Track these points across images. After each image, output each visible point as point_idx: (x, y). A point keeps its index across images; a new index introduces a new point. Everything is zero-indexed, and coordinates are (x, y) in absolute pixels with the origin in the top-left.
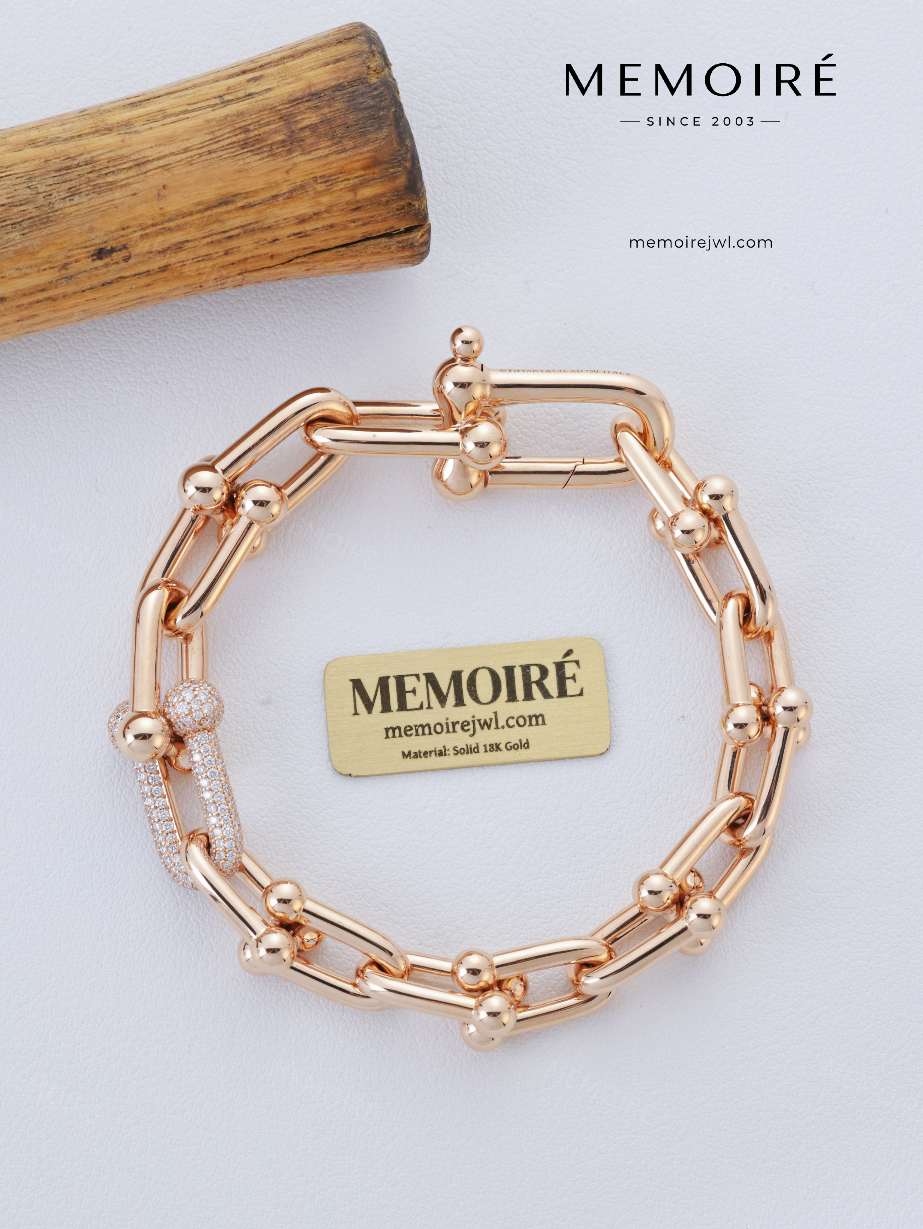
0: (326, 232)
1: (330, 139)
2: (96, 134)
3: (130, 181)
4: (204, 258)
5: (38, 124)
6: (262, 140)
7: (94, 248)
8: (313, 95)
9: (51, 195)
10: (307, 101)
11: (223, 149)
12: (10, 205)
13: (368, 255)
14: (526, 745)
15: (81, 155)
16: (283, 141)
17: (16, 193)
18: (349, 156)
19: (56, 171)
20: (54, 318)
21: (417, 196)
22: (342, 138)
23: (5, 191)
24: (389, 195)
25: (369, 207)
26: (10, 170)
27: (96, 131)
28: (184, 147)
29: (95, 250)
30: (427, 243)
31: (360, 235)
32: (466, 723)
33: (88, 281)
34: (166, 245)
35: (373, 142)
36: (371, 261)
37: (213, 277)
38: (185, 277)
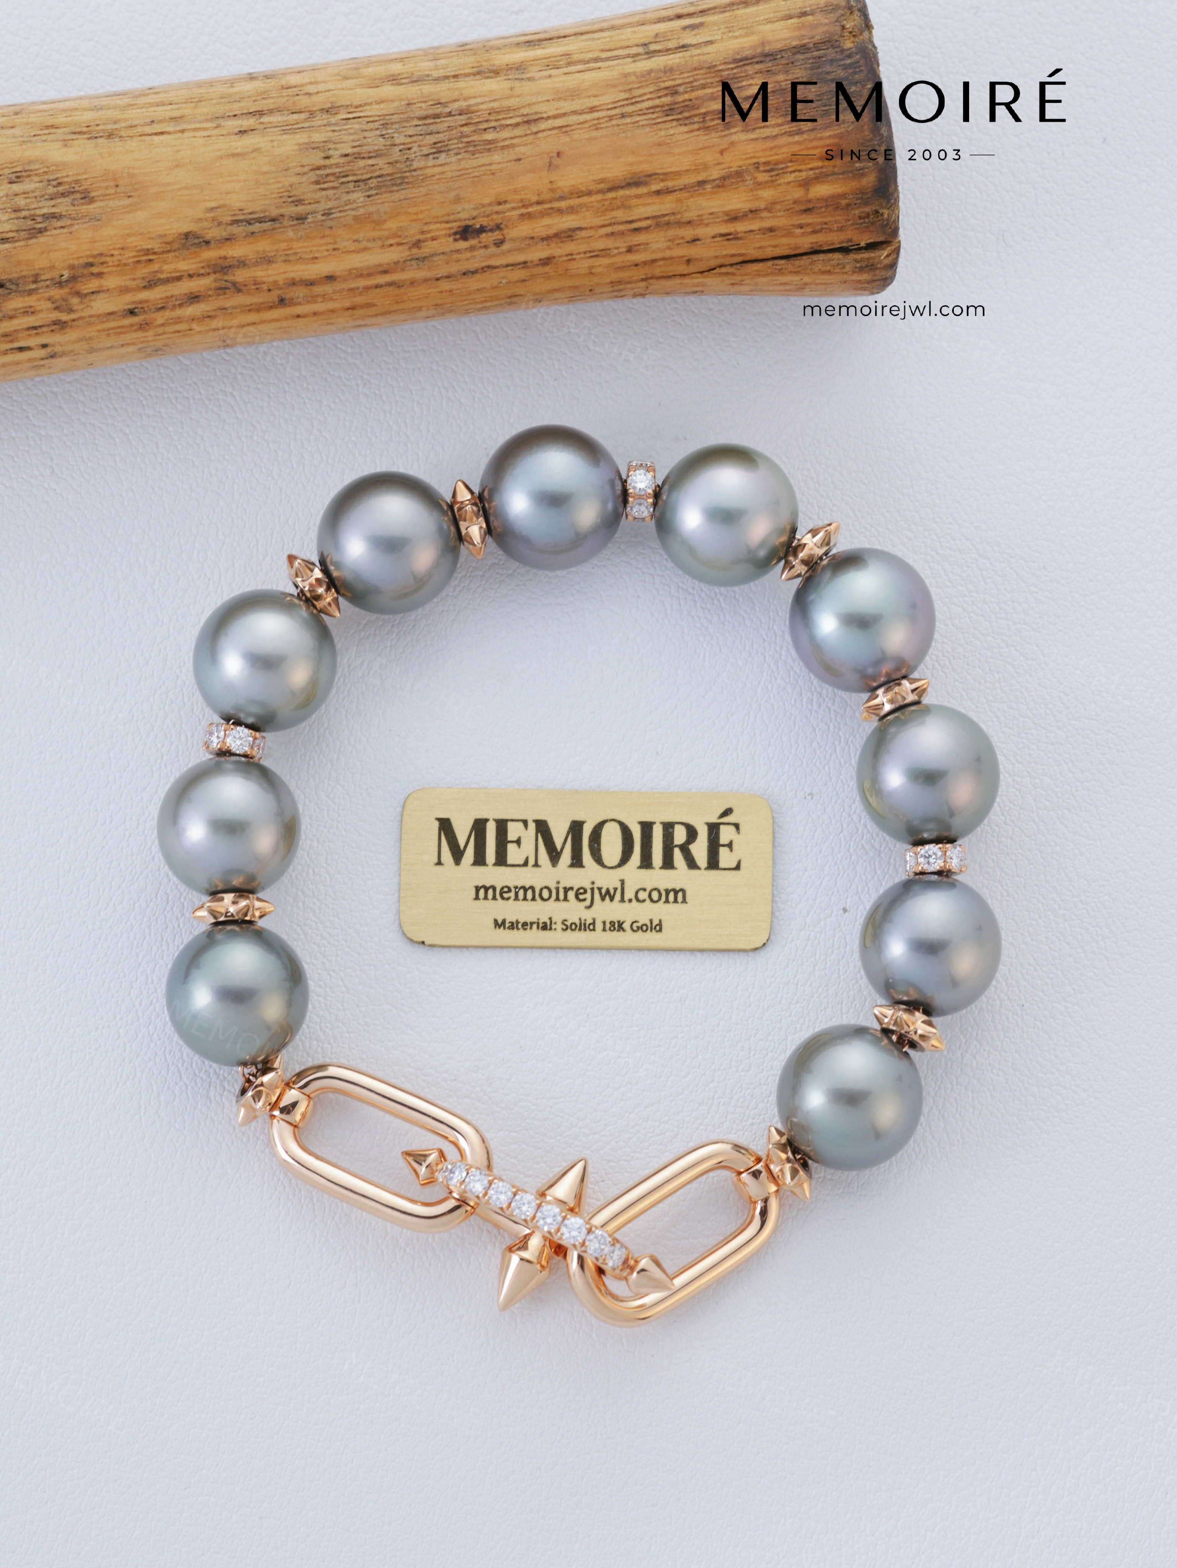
0: (763, 236)
1: (782, 115)
2: (478, 77)
3: (515, 141)
4: (599, 253)
5: (403, 56)
6: (693, 108)
7: (458, 224)
8: (767, 55)
9: (410, 149)
10: (757, 63)
11: (641, 112)
12: (356, 156)
13: (814, 273)
14: (658, 927)
15: (455, 101)
17: (365, 141)
18: (805, 140)
19: (420, 119)
20: (395, 311)
21: (888, 203)
23: (351, 137)
24: (851, 196)
25: (823, 210)
26: (361, 111)
27: (479, 73)
28: (590, 105)
29: (459, 227)
30: (893, 266)
31: (806, 246)
32: (582, 891)
33: (446, 266)
34: (551, 232)
36: (817, 281)
37: (608, 280)
38: (571, 276)
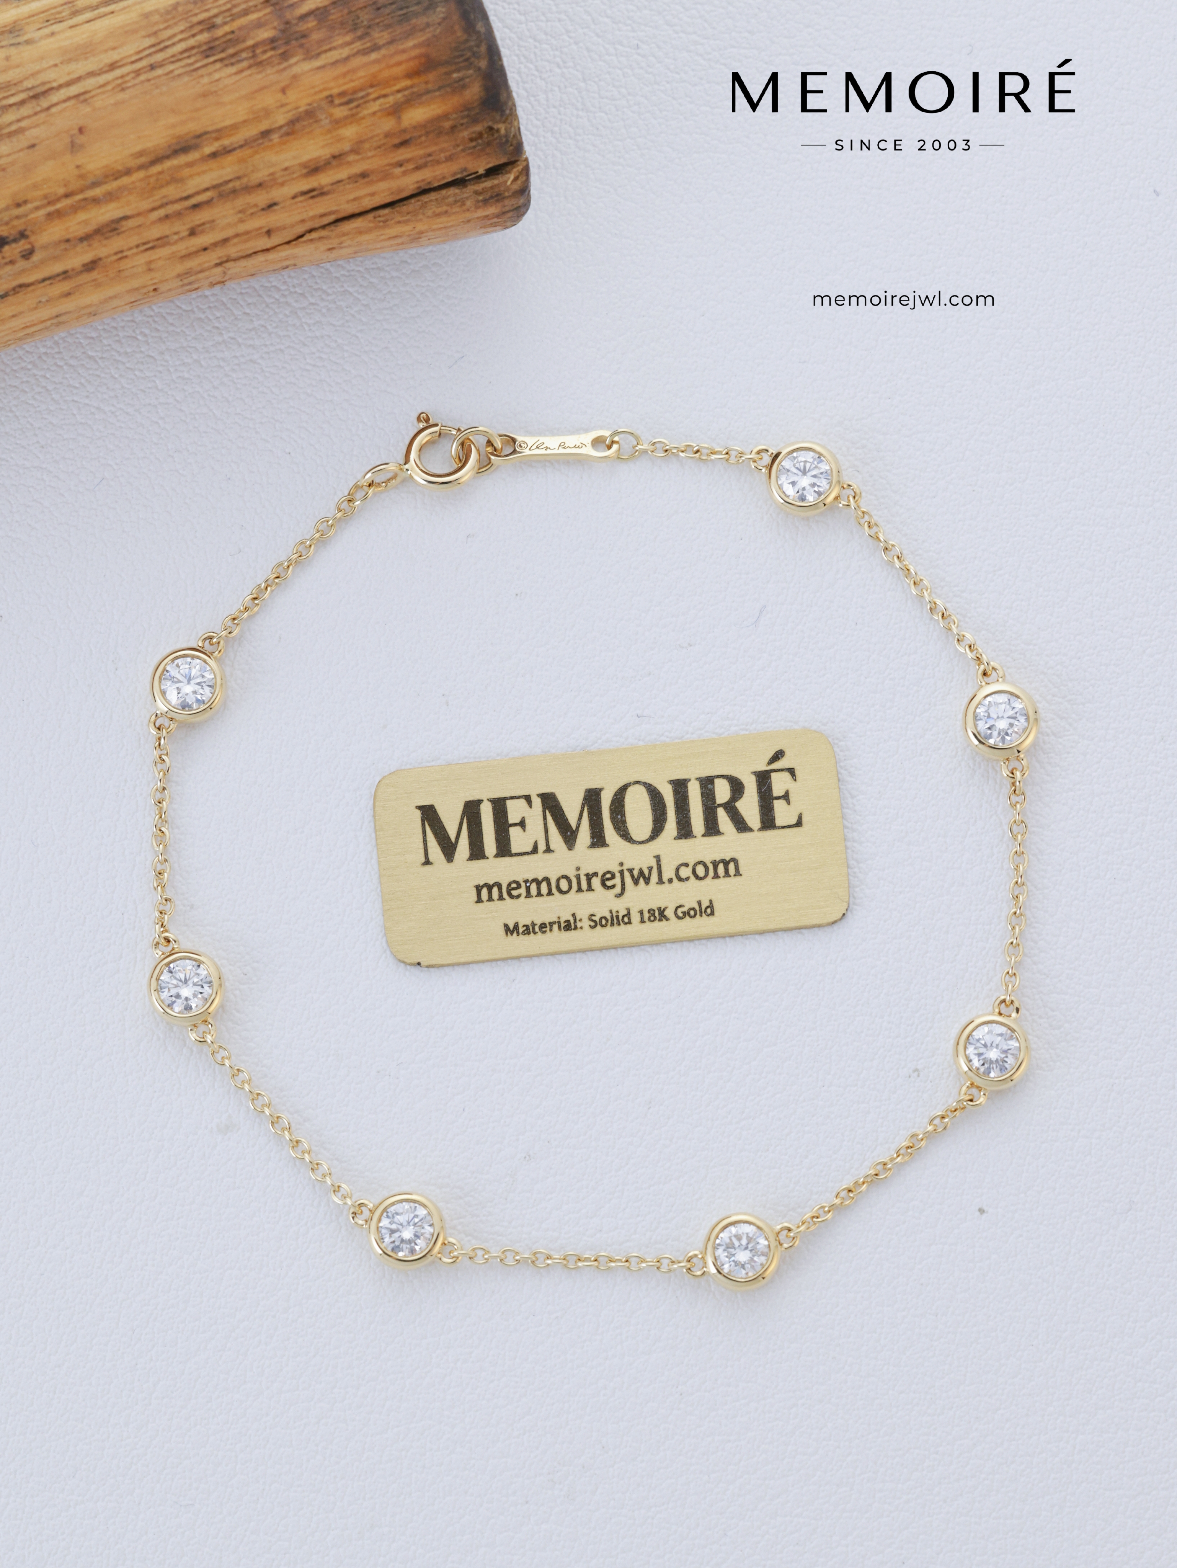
0: (355, 185)
1: (350, 31)
3: (23, 124)
4: (156, 243)
6: (237, 41)
11: (174, 60)
13: (428, 217)
14: (709, 910)
16: (273, 40)
18: (384, 56)
21: (502, 115)
22: (369, 27)
24: (454, 116)
25: (423, 138)
28: (108, 61)
30: (525, 191)
31: (409, 187)
32: (608, 876)
34: (89, 229)
35: (422, 30)
36: (435, 227)
37: (174, 274)
38: (127, 277)
